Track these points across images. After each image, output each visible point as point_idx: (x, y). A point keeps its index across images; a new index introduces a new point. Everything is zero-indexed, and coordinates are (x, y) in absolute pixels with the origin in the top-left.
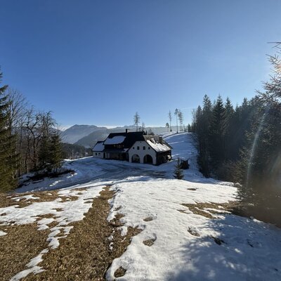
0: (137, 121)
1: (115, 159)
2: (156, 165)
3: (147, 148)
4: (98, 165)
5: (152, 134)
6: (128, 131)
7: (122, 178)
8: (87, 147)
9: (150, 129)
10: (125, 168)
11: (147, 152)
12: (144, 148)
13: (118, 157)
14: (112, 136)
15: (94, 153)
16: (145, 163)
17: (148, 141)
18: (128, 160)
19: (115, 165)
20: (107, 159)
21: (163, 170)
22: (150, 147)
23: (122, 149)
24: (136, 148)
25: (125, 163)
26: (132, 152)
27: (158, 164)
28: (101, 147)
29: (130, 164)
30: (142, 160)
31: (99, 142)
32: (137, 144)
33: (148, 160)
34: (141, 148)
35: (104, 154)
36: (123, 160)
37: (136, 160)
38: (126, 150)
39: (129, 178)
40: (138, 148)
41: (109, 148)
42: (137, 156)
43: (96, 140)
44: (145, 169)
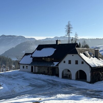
0: (69, 32)
1: (44, 73)
2: (90, 83)
3: (80, 62)
4: (25, 79)
5: (87, 46)
6: (59, 43)
7: (51, 95)
8: (14, 59)
9: (84, 40)
10: (54, 84)
11: (80, 67)
12: (77, 62)
13: (46, 71)
14: (40, 47)
15: (21, 66)
16: (77, 79)
17: (82, 55)
18: (57, 75)
19: (44, 81)
20: (35, 73)
21: (99, 89)
22: (83, 62)
23: (52, 62)
24: (67, 62)
25: (54, 78)
26: (62, 67)
27: (93, 81)
28: (29, 60)
29: (59, 80)
30: (74, 76)
31: (26, 54)
32: (69, 57)
33: (81, 76)
34: (73, 62)
35: (32, 68)
36: (53, 75)
37: (67, 76)
38: (56, 63)
39: (59, 96)
40: (70, 62)
41: (36, 60)
42: (69, 71)
43: (24, 52)
44: (78, 87)
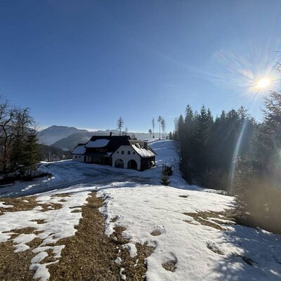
0: (120, 126)
1: (97, 163)
2: (140, 171)
3: (132, 153)
4: (78, 169)
5: (135, 139)
6: (113, 135)
7: (105, 183)
8: (66, 150)
9: (134, 135)
10: (108, 173)
11: (132, 157)
12: (129, 153)
13: (100, 161)
14: (95, 138)
15: (74, 156)
16: (129, 168)
17: (134, 146)
18: (111, 165)
19: (97, 170)
20: (88, 163)
21: (148, 176)
22: (135, 152)
23: (106, 153)
24: (120, 152)
25: (107, 167)
26: (116, 156)
27: (142, 170)
28: (82, 150)
29: (113, 169)
30: (126, 166)
31: (80, 145)
32: (122, 148)
33: (132, 165)
34: (126, 153)
35: (85, 158)
36: (106, 164)
37: (119, 165)
38: (109, 154)
39: (114, 184)
40: (123, 152)
41: (90, 151)
42: (121, 160)
43: (76, 143)
44: (129, 175)
